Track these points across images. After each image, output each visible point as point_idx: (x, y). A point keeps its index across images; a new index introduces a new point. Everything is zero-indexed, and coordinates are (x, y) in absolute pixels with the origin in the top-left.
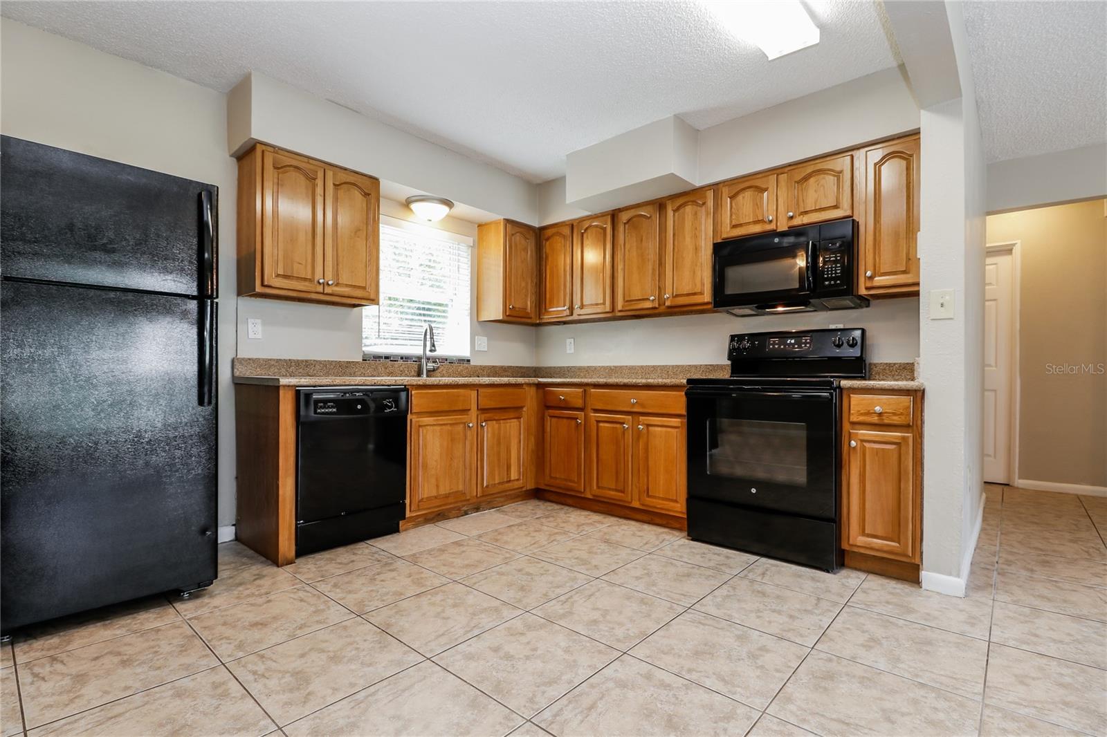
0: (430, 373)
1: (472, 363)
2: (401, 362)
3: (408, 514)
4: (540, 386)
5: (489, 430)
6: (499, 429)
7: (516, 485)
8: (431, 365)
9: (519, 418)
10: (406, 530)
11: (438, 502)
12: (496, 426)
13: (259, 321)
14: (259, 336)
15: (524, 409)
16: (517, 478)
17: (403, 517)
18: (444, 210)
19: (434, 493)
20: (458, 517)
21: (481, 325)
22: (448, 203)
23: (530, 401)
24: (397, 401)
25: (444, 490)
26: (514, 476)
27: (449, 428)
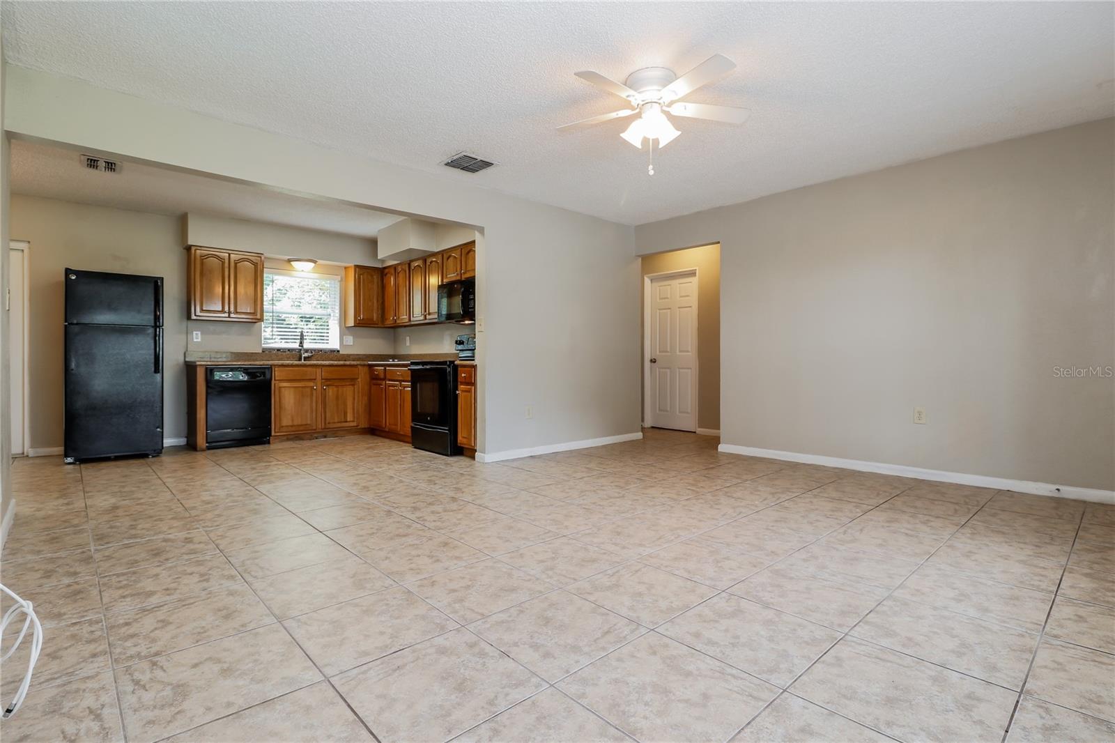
0: (306, 359)
1: (341, 353)
2: (289, 352)
3: (273, 434)
4: (371, 366)
5: (331, 392)
6: (338, 391)
7: (352, 424)
8: (306, 355)
9: (353, 385)
10: (274, 443)
11: (293, 429)
12: (335, 389)
13: (199, 333)
14: (199, 340)
15: (359, 380)
16: (352, 420)
17: (270, 435)
18: (312, 265)
19: (290, 423)
20: (310, 439)
21: (345, 330)
22: (315, 262)
23: (363, 376)
24: (264, 374)
25: (298, 421)
26: (349, 418)
27: (301, 389)
